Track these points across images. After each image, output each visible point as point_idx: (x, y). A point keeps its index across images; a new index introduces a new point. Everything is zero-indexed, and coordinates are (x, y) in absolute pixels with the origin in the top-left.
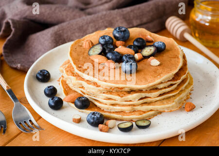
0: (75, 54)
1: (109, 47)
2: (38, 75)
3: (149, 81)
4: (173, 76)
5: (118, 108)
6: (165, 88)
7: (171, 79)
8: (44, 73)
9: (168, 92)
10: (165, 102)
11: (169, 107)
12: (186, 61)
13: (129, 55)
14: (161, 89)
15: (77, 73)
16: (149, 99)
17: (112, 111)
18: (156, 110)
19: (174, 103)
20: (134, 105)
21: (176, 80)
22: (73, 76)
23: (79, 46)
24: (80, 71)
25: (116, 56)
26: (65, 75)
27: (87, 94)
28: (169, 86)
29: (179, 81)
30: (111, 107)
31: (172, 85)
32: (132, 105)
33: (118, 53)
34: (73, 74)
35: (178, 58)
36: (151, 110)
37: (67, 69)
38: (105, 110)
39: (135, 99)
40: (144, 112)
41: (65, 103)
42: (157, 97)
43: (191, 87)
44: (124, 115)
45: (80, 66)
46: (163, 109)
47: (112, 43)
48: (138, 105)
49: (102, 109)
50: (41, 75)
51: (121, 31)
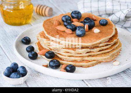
0: (46, 26)
1: (68, 22)
2: (23, 40)
3: (93, 41)
4: (109, 40)
5: (73, 58)
6: (103, 46)
7: (107, 41)
8: (27, 38)
9: (105, 49)
10: (103, 55)
11: (105, 59)
12: (117, 32)
13: (81, 26)
14: (100, 47)
15: (47, 37)
16: (93, 53)
17: (69, 60)
18: (97, 60)
19: (109, 56)
20: (83, 57)
21: (111, 42)
22: (45, 38)
23: (49, 22)
24: (49, 35)
25: (72, 26)
26: (40, 38)
27: (53, 50)
28: (105, 46)
29: (112, 43)
30: (69, 57)
31: (107, 45)
32: (81, 57)
33: (74, 25)
34: (45, 37)
35: (112, 29)
36: (94, 60)
37: (41, 35)
38: (64, 60)
39: (83, 52)
40: (90, 61)
41: (39, 56)
42: (98, 52)
43: (120, 48)
44: (76, 63)
45: (49, 32)
46: (102, 59)
47: (70, 20)
48: (86, 57)
49: (63, 59)
50: (24, 40)
51: (76, 13)
